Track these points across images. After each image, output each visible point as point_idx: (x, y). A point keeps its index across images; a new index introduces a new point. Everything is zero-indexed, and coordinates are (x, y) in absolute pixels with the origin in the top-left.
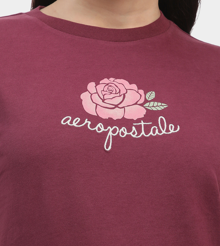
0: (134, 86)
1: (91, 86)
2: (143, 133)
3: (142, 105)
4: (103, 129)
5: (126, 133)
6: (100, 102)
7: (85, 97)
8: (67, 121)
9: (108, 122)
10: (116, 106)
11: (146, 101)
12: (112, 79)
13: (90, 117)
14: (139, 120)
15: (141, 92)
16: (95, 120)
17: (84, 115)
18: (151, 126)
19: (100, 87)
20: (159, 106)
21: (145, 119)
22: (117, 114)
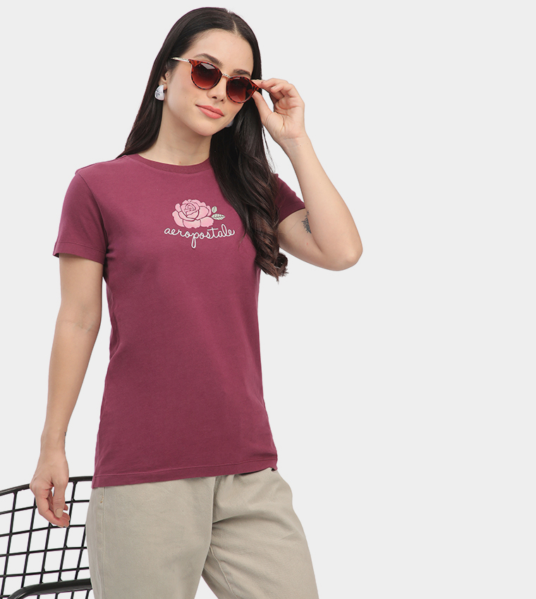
0: (204, 204)
1: (177, 206)
2: (214, 235)
3: (210, 216)
4: (189, 235)
5: (204, 236)
6: (185, 217)
7: (175, 214)
8: (167, 231)
9: (192, 230)
10: (195, 219)
11: (212, 214)
12: (189, 200)
13: (181, 228)
14: (210, 227)
15: (209, 207)
16: (184, 229)
17: (177, 227)
18: (217, 231)
19: (183, 207)
20: (220, 217)
21: (213, 226)
22: (196, 225)
